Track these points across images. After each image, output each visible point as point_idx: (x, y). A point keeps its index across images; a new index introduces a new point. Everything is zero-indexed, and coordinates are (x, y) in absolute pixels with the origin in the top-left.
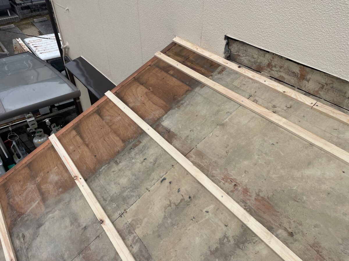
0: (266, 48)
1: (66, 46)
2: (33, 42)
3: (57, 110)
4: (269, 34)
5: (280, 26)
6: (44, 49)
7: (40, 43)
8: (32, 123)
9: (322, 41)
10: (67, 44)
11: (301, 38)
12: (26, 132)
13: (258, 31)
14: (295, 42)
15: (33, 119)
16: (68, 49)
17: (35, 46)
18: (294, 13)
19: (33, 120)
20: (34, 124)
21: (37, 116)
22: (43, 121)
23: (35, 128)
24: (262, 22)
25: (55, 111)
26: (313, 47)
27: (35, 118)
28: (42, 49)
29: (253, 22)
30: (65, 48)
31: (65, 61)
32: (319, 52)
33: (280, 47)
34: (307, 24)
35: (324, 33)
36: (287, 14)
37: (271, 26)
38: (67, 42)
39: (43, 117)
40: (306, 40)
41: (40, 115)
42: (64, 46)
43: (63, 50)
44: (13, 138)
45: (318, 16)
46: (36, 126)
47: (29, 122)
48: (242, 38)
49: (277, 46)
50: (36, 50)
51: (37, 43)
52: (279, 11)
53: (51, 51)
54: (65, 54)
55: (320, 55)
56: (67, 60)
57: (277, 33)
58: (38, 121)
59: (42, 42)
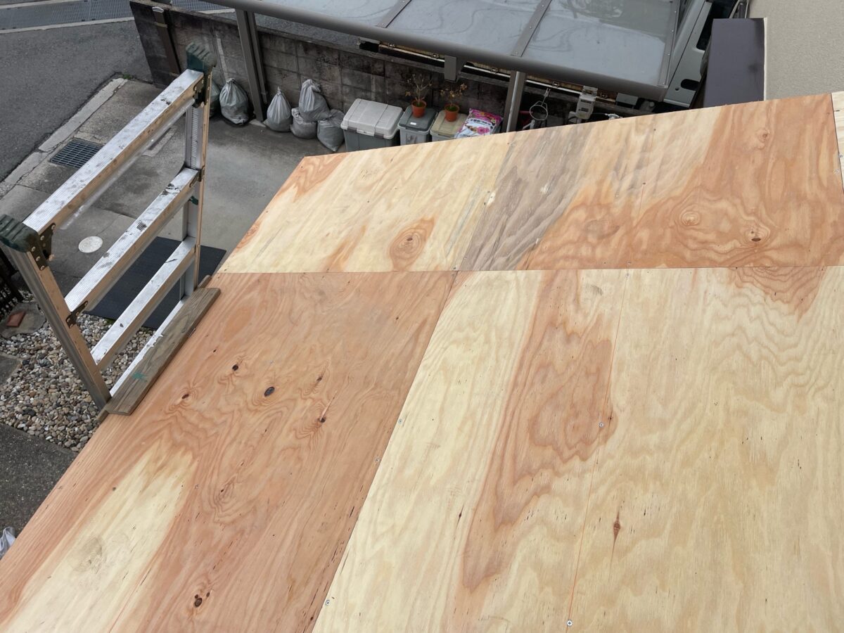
8: (585, 106)
15: (591, 99)
19: (591, 102)
22: (606, 114)
44: (539, 114)
46: (587, 116)
58: (596, 109)
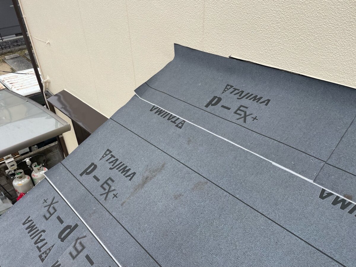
0: (276, 66)
1: (46, 80)
2: (9, 78)
3: (37, 148)
4: (278, 52)
5: (289, 43)
6: (21, 85)
7: (16, 79)
8: (12, 164)
9: (337, 55)
10: (48, 78)
11: (314, 53)
12: (4, 175)
13: (265, 49)
14: (308, 57)
15: (12, 159)
16: (49, 83)
17: (11, 82)
18: (305, 29)
19: (13, 161)
20: (13, 165)
21: (16, 157)
22: (23, 161)
23: (14, 169)
24: (270, 40)
25: (35, 149)
26: (327, 61)
27: (14, 158)
28: (18, 86)
29: (260, 41)
30: (46, 83)
31: (46, 95)
32: (334, 65)
33: (291, 63)
34: (319, 39)
35: (338, 46)
36: (297, 31)
37: (280, 44)
38: (48, 76)
39: (23, 157)
40: (319, 55)
41: (19, 155)
42: (45, 81)
43: (43, 84)
45: (330, 30)
46: (15, 167)
47: (8, 163)
48: (248, 58)
49: (288, 63)
50: (12, 87)
51: (13, 80)
52: (287, 28)
53: (29, 87)
54: (46, 88)
55: (335, 68)
56: (48, 95)
57: (287, 50)
58: (17, 162)
59: (18, 78)
